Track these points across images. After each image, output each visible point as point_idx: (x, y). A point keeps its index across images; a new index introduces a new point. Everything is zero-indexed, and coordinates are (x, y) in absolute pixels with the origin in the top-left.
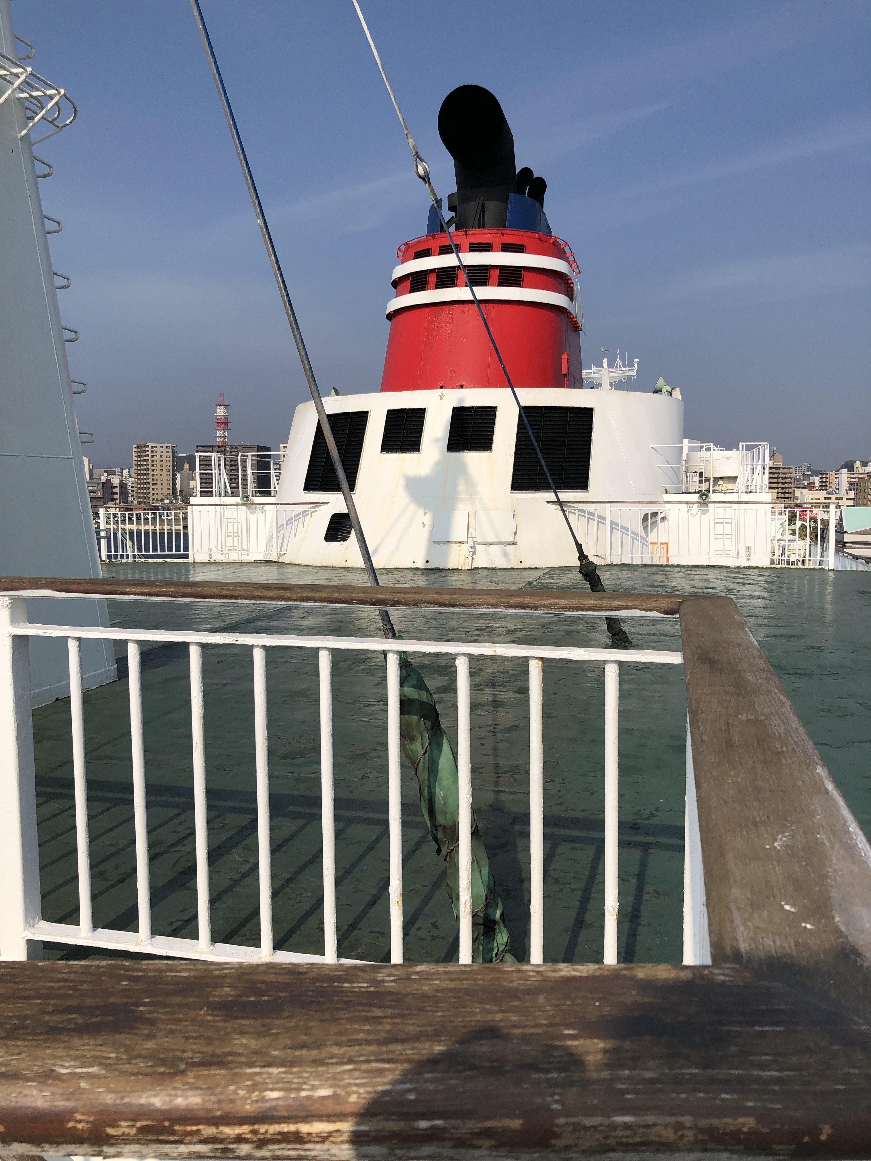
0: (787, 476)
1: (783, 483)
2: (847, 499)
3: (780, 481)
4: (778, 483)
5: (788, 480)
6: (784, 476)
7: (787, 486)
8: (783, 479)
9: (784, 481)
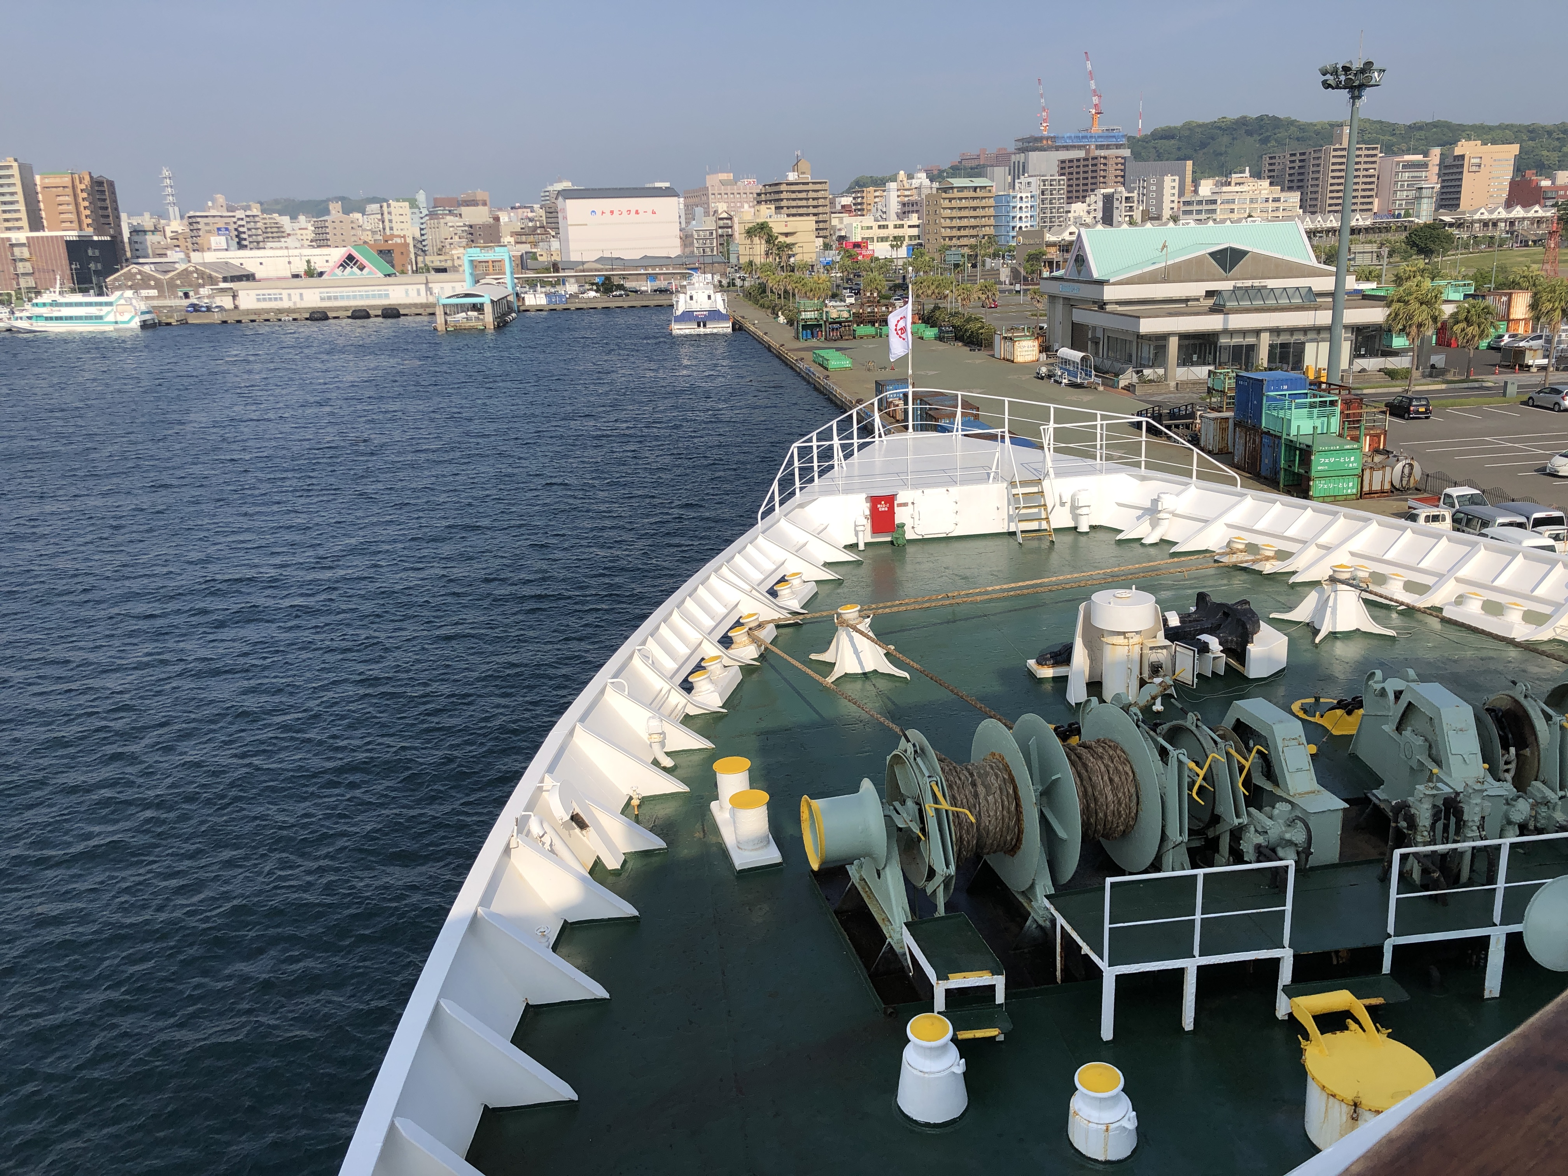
0: (820, 194)
1: (814, 207)
2: (910, 227)
3: (811, 203)
4: (808, 207)
5: (821, 202)
6: (814, 195)
7: (820, 210)
8: (814, 199)
9: (815, 203)
